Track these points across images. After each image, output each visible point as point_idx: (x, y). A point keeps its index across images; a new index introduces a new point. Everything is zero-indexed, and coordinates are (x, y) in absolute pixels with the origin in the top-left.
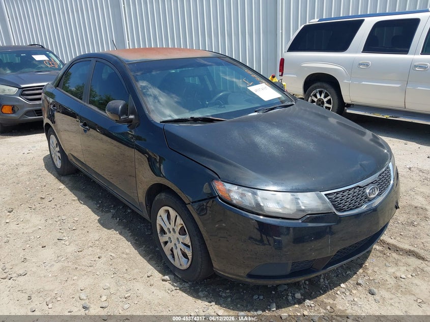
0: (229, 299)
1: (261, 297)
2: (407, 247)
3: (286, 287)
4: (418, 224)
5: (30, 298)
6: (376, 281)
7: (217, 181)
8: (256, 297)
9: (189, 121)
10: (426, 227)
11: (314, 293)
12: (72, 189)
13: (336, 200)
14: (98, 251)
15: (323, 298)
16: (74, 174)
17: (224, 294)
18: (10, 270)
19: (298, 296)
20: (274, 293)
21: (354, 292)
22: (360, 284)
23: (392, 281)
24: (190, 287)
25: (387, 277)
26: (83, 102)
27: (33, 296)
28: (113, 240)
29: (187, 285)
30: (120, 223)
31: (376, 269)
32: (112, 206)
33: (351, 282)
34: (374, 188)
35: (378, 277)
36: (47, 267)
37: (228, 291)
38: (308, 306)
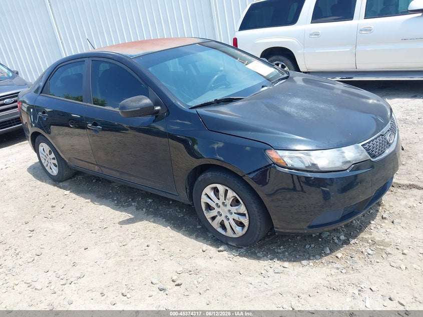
0: (287, 253)
1: (313, 246)
2: (406, 182)
3: (328, 233)
4: (406, 163)
5: (102, 294)
6: (396, 213)
7: (270, 151)
8: (307, 246)
9: (213, 103)
10: (413, 164)
11: (352, 233)
12: (78, 192)
13: (370, 148)
14: (143, 240)
15: (362, 235)
16: (71, 178)
17: (279, 251)
18: (65, 276)
19: (342, 237)
20: (320, 240)
21: (383, 225)
22: (385, 218)
23: (408, 211)
24: (247, 251)
25: (403, 209)
26: (85, 104)
27: (105, 292)
28: (151, 228)
29: (242, 250)
30: (148, 213)
31: (391, 204)
32: (130, 200)
33: (378, 218)
34: (390, 135)
35: (397, 210)
36: (101, 265)
37: (282, 247)
38: (354, 244)
